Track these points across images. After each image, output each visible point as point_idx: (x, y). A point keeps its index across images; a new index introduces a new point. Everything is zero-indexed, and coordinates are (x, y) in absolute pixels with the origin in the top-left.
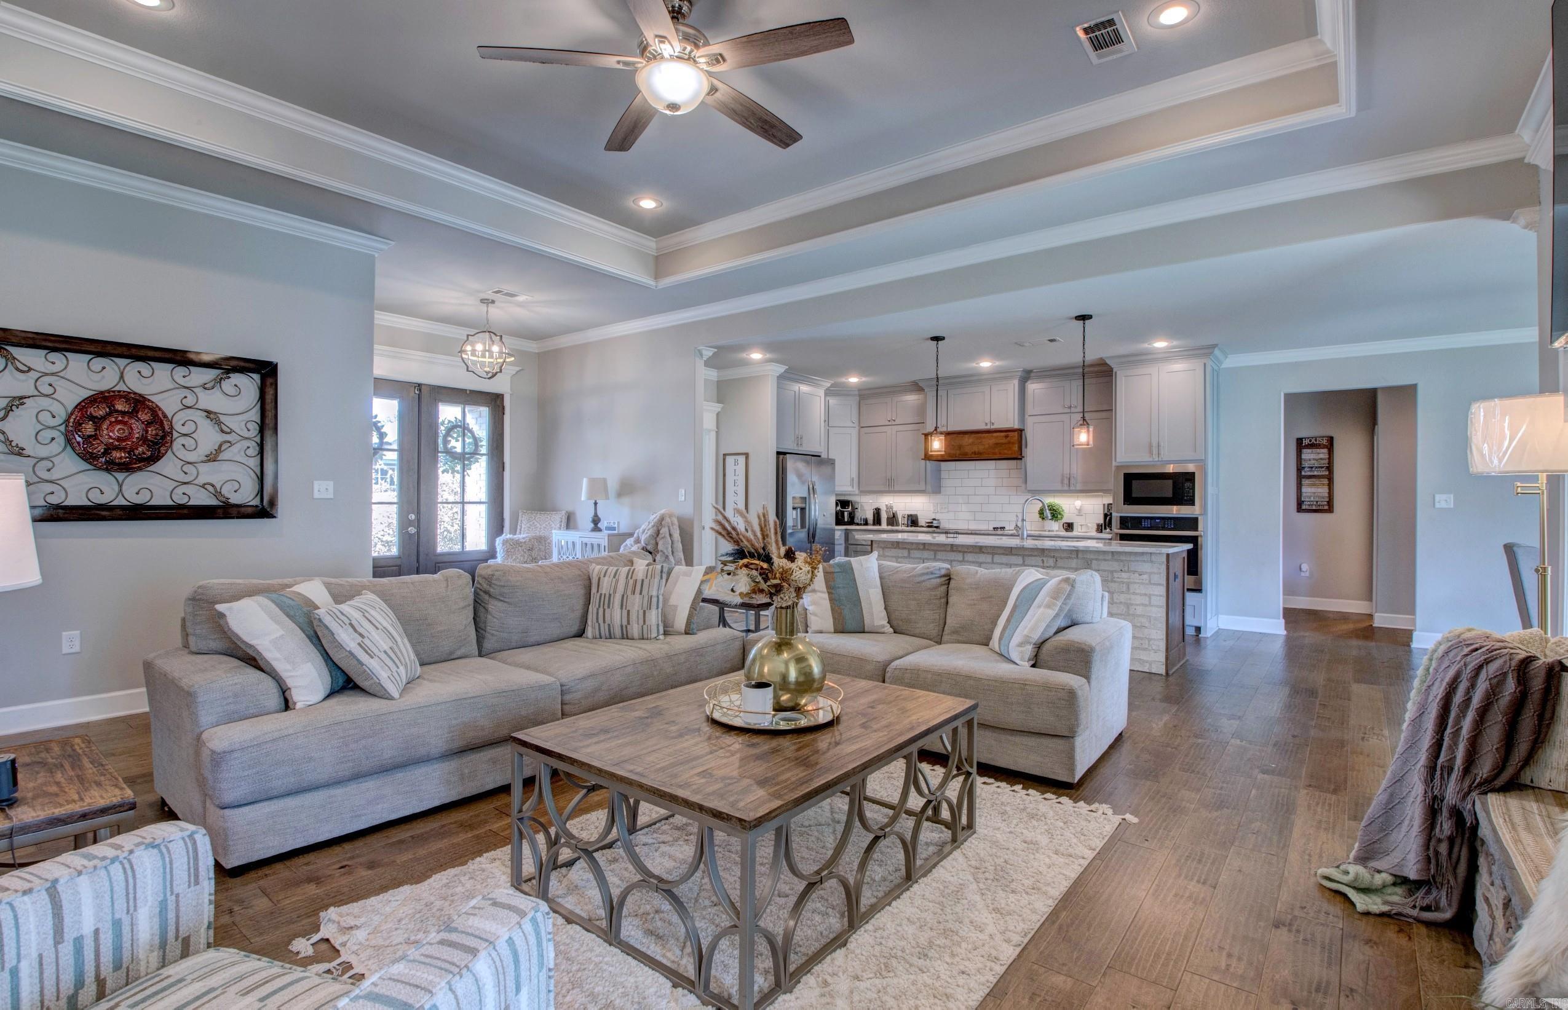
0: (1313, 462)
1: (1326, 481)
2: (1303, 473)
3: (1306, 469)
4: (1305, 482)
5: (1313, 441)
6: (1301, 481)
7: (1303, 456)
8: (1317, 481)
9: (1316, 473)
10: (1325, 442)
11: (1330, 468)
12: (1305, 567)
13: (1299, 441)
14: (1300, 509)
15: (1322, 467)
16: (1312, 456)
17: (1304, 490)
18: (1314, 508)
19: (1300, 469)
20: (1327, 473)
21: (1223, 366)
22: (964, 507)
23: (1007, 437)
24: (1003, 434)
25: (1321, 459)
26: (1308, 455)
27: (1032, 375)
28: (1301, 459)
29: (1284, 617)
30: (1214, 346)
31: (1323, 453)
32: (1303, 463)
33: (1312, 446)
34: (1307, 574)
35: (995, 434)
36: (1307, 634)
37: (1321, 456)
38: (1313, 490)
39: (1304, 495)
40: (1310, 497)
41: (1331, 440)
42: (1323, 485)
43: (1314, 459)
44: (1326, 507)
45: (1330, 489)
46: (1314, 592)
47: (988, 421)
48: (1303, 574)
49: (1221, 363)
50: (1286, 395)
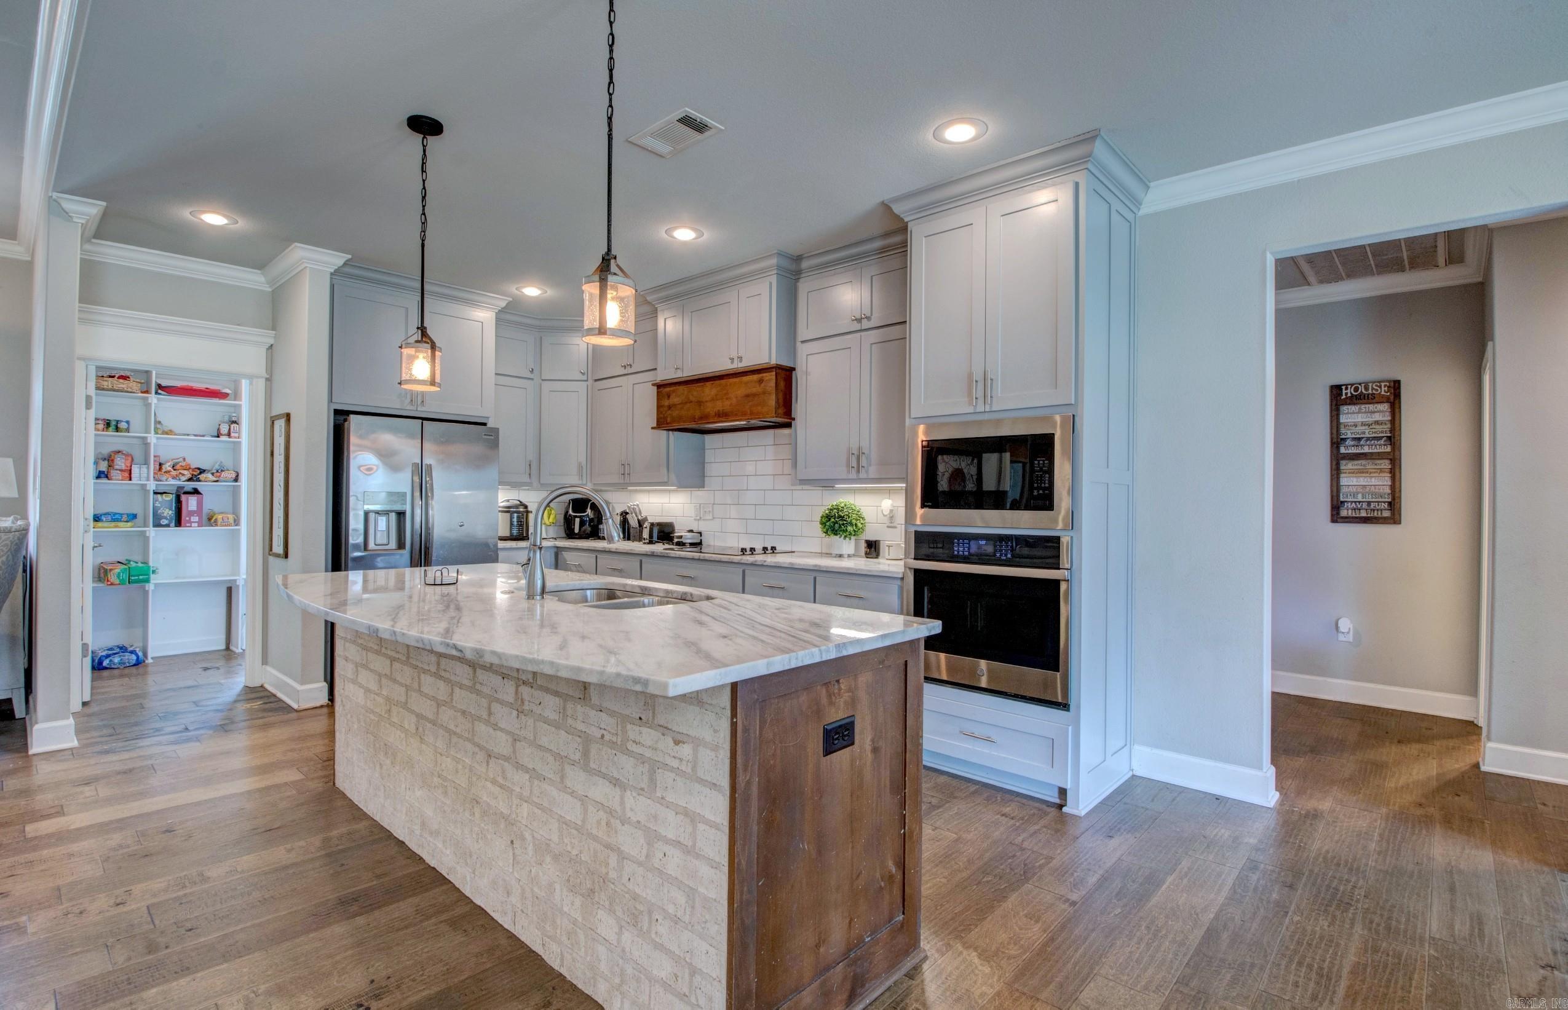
0: (1360, 429)
1: (1386, 464)
2: (1343, 450)
3: (1349, 442)
4: (1346, 466)
5: (1362, 389)
6: (1338, 464)
7: (1343, 419)
8: (1369, 465)
9: (1366, 450)
10: (1383, 391)
11: (1393, 439)
12: (1345, 624)
13: (1336, 391)
14: (1336, 516)
15: (1380, 438)
16: (1360, 418)
17: (1344, 481)
18: (1363, 514)
19: (1336, 442)
20: (1389, 449)
21: (1144, 210)
22: (733, 511)
23: (761, 381)
24: (756, 377)
25: (1377, 423)
26: (1352, 416)
27: (805, 264)
28: (1338, 424)
29: (1274, 761)
30: (1090, 137)
31: (1381, 413)
32: (1343, 430)
33: (1358, 399)
34: (1350, 638)
35: (745, 379)
36: (1325, 805)
37: (1377, 417)
38: (1362, 481)
39: (1344, 490)
40: (1355, 495)
41: (1395, 387)
42: (1381, 471)
43: (1363, 424)
44: (1386, 514)
45: (1393, 478)
46: (1361, 672)
47: (734, 355)
48: (1341, 638)
49: (1138, 203)
50: (1280, 263)
